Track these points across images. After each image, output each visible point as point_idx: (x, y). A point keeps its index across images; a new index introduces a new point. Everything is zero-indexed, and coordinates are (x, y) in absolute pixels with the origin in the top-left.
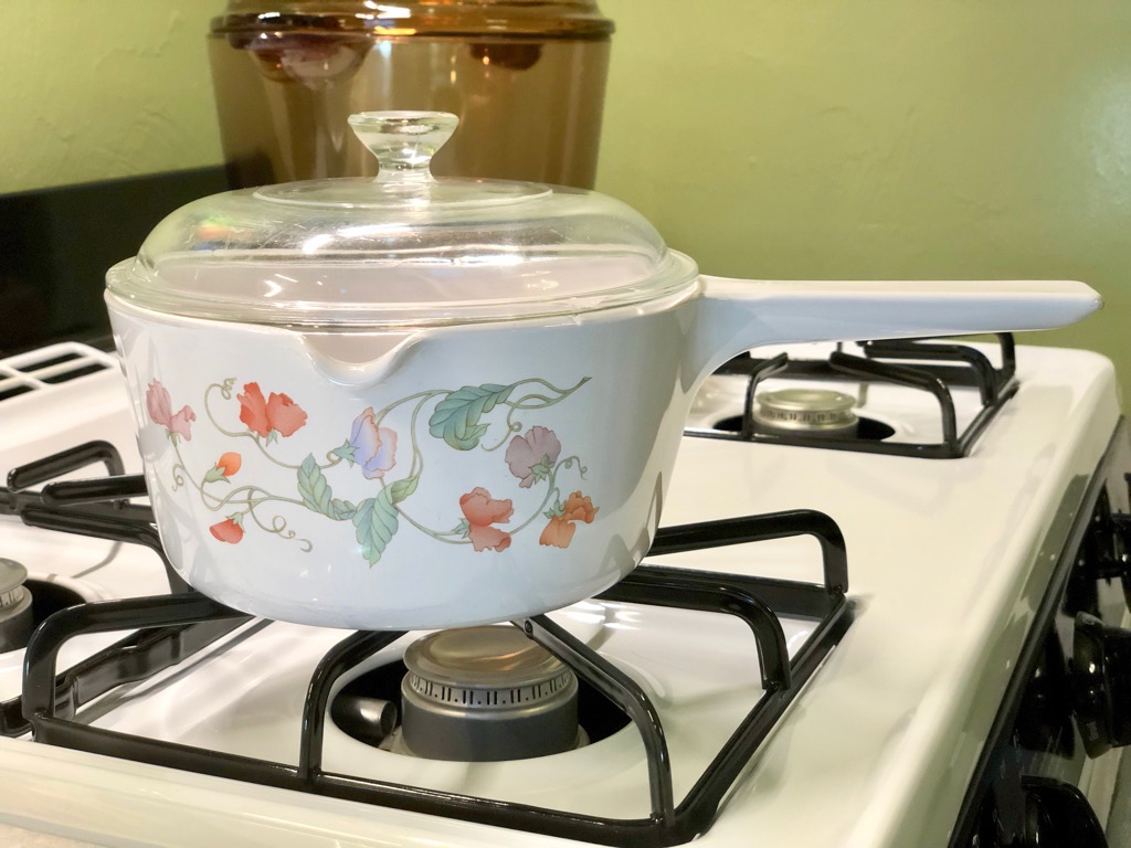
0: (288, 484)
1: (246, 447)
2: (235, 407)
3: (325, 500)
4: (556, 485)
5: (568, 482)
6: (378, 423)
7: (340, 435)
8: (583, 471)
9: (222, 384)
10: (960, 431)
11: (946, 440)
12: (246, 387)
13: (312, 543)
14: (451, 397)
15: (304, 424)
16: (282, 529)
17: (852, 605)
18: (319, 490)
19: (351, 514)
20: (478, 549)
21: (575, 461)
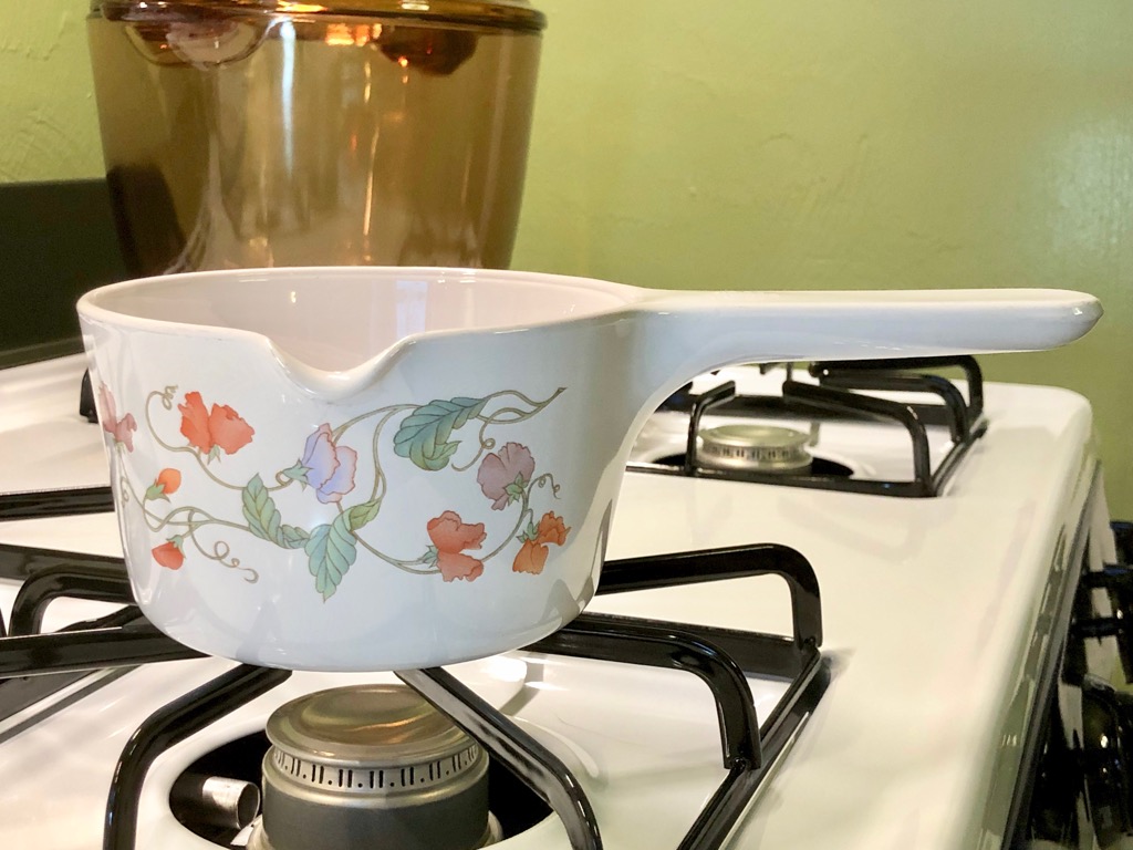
0: (232, 506)
1: (185, 463)
2: (176, 417)
3: (273, 525)
4: (529, 507)
5: (541, 502)
6: (337, 439)
7: (291, 454)
8: (555, 488)
9: (163, 392)
10: (934, 467)
11: (917, 476)
12: (187, 396)
13: (258, 572)
14: (420, 411)
15: (251, 440)
16: (225, 555)
17: (827, 662)
18: (266, 515)
19: (304, 542)
20: (449, 578)
21: (548, 478)
